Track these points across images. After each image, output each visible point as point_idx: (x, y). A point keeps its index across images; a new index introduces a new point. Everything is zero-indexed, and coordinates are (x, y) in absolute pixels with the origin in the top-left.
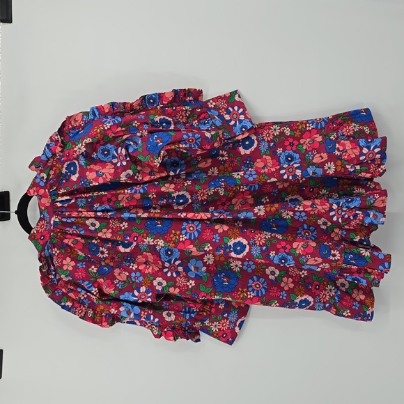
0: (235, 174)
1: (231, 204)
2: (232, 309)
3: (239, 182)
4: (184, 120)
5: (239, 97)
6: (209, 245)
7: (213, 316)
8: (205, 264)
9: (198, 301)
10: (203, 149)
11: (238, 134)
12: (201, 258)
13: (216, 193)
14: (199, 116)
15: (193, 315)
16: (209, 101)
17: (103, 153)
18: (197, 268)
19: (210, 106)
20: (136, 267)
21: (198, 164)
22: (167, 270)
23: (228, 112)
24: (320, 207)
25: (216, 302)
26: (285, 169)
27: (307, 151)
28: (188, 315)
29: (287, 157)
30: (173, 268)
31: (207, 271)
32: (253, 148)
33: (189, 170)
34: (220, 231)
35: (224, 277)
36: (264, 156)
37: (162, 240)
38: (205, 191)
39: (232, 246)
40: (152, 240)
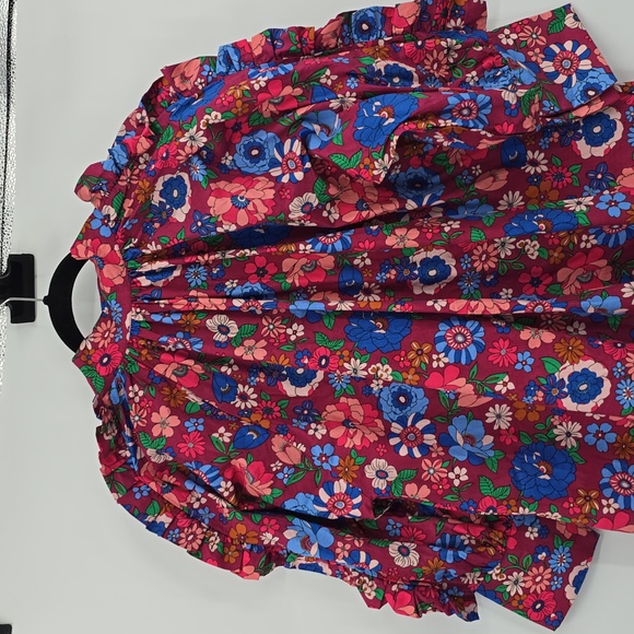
0: (570, 204)
1: (555, 282)
2: (557, 541)
3: (583, 221)
4: (443, 73)
5: (576, 18)
6: (506, 379)
7: (511, 558)
8: (489, 429)
9: (473, 518)
10: (497, 135)
11: (576, 104)
12: (479, 413)
13: (519, 254)
14: (479, 63)
15: (463, 555)
16: (501, 30)
17: (248, 155)
18: (469, 439)
19: (504, 42)
20: (324, 432)
21: (473, 182)
22: (397, 440)
23: (550, 56)
25: (518, 524)
28: (450, 552)
30: (412, 437)
31: (496, 446)
32: (612, 143)
33: (453, 198)
34: (534, 344)
35: (541, 460)
37: (387, 366)
38: (490, 249)
39: (567, 383)
40: (364, 365)
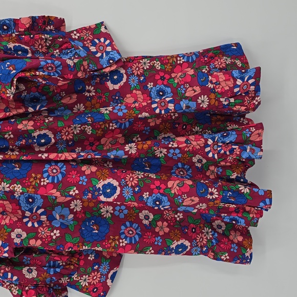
0: (103, 110)
1: (100, 144)
2: (103, 260)
3: (107, 118)
4: (44, 50)
5: (106, 28)
6: (75, 188)
7: (82, 270)
8: (72, 211)
9: (64, 253)
10: (65, 79)
11: (105, 66)
12: (67, 204)
13: (83, 132)
14: (61, 46)
15: (58, 270)
16: (72, 32)
18: (62, 217)
19: (73, 37)
21: (61, 99)
22: (27, 219)
23: (94, 44)
24: (194, 143)
25: (85, 253)
26: (156, 103)
27: (179, 85)
28: (52, 269)
29: (158, 92)
30: (35, 218)
31: (75, 219)
32: (122, 83)
33: (51, 107)
34: (88, 172)
35: (94, 224)
36: (134, 91)
37: (19, 185)
38: (69, 130)
39: (101, 189)
40: (8, 185)
